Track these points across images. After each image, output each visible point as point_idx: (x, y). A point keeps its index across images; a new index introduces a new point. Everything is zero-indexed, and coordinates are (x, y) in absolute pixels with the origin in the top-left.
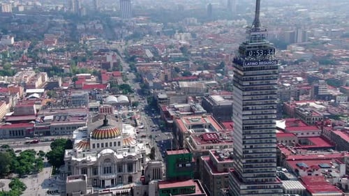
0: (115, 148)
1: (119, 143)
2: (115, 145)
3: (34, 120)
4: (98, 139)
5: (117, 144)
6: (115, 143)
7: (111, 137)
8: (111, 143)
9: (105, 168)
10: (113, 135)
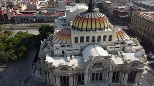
0: (104, 44)
1: (110, 37)
2: (104, 40)
3: (35, 12)
4: (82, 30)
5: (108, 38)
6: (105, 37)
7: (100, 29)
8: (99, 37)
9: (93, 74)
10: (102, 26)
